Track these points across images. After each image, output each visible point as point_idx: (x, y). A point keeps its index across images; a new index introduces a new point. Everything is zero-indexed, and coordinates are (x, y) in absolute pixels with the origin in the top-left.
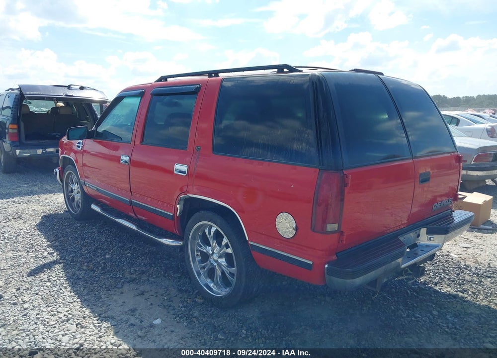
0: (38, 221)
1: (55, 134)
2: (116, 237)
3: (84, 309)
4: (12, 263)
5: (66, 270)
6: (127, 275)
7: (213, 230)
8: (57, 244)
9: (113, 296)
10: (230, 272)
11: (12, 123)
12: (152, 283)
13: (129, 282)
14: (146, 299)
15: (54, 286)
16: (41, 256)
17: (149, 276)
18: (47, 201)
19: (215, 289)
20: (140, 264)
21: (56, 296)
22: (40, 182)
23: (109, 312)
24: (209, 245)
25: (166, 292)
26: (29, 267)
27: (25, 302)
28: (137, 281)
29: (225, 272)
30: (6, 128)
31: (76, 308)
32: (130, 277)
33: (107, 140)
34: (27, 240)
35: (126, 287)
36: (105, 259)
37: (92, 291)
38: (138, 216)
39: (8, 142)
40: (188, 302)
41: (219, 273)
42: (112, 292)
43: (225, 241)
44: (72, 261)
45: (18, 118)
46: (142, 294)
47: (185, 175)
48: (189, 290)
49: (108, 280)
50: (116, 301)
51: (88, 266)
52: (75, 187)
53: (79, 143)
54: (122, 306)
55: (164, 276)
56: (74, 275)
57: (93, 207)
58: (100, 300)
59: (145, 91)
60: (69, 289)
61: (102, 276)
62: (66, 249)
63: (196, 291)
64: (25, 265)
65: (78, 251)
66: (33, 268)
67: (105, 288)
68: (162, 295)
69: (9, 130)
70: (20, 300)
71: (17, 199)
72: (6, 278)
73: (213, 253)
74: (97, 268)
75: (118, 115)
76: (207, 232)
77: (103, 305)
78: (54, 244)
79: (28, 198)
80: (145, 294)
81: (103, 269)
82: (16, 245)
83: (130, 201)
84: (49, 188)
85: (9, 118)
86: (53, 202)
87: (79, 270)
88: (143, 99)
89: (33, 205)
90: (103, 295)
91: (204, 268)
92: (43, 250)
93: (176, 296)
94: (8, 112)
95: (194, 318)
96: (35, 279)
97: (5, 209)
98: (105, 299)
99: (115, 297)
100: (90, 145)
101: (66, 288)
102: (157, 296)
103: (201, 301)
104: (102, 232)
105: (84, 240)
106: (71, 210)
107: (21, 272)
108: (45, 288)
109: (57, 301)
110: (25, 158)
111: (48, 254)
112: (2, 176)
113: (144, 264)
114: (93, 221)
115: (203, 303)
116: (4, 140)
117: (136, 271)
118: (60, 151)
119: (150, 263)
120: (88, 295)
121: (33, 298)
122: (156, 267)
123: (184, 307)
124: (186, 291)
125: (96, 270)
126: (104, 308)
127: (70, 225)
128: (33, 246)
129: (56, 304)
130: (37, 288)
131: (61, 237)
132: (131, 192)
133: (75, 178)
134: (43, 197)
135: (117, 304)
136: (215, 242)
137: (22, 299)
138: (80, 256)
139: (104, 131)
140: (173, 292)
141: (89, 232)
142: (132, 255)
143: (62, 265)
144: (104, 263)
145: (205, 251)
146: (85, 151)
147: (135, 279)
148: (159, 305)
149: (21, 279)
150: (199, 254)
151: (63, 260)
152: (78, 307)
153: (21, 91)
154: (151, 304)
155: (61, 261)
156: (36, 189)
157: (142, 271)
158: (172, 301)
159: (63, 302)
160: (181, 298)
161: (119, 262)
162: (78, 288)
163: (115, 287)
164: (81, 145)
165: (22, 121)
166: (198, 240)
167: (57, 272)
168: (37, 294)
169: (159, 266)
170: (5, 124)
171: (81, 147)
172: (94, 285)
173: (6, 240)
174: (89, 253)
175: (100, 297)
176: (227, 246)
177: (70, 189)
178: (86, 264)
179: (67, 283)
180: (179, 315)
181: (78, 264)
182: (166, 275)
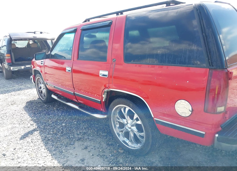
0: (24, 105)
1: (30, 58)
2: (67, 112)
3: (54, 160)
4: (11, 131)
5: (41, 135)
6: (76, 136)
7: (127, 109)
8: (35, 118)
9: (69, 150)
10: (140, 135)
11: (7, 53)
12: (90, 140)
13: (77, 140)
14: (89, 152)
15: (35, 145)
16: (27, 126)
17: (88, 136)
18: (28, 93)
19: (130, 144)
20: (82, 128)
21: (36, 152)
22: (25, 83)
23: (68, 162)
24: (125, 118)
25: (100, 146)
26: (20, 134)
27: (18, 158)
28: (82, 139)
29: (136, 134)
30: (5, 57)
31: (49, 160)
32: (78, 137)
33: (57, 59)
34: (19, 117)
35: (76, 144)
36: (62, 126)
37: (57, 147)
38: (79, 101)
39: (6, 63)
40: (114, 152)
41: (132, 135)
42: (69, 148)
43: (136, 116)
44: (44, 129)
45: (10, 51)
46: (86, 148)
47: (107, 77)
48: (113, 144)
49: (66, 140)
50: (71, 154)
51: (53, 131)
52: (42, 86)
53: (42, 62)
54: (75, 157)
55: (97, 135)
56: (46, 137)
57: (53, 96)
58: (63, 154)
59: (77, 28)
60: (44, 147)
61: (62, 138)
62: (40, 121)
63: (118, 145)
64: (18, 133)
65: (47, 122)
66: (22, 135)
67: (65, 145)
68: (98, 148)
69: (6, 57)
70: (16, 156)
71: (13, 93)
72: (8, 142)
73: (128, 123)
74: (59, 132)
75: (62, 44)
76: (122, 110)
77: (65, 157)
78: (33, 118)
79: (18, 92)
80: (88, 148)
81: (62, 132)
82: (13, 121)
83: (74, 93)
84: (29, 86)
85: (6, 51)
86: (31, 94)
87: (48, 134)
88: (76, 33)
89: (21, 96)
90: (63, 150)
91: (122, 131)
92: (28, 123)
93: (106, 148)
94: (5, 48)
95: (121, 164)
96: (24, 141)
97: (7, 99)
98: (65, 153)
99: (71, 151)
100: (48, 62)
101: (42, 146)
102: (95, 149)
103: (122, 151)
104: (59, 110)
105: (50, 115)
106: (41, 98)
107: (16, 137)
108: (30, 147)
109: (37, 156)
110: (16, 71)
111: (31, 125)
112: (6, 81)
113: (85, 128)
114: (53, 103)
115: (124, 152)
116: (4, 62)
117: (80, 133)
118: (32, 66)
119: (88, 127)
120: (55, 150)
121: (23, 155)
122: (92, 130)
123: (113, 156)
124: (112, 145)
125: (58, 134)
126: (65, 159)
127: (41, 106)
128: (22, 120)
129: (37, 158)
130: (25, 148)
131: (37, 114)
132: (74, 88)
133: (41, 81)
134: (26, 91)
135: (72, 156)
136: (129, 117)
137: (17, 156)
138: (48, 125)
139: (55, 54)
140: (104, 145)
141: (52, 110)
142: (77, 122)
143: (39, 131)
144: (62, 129)
145: (122, 122)
146: (45, 66)
147: (81, 138)
148: (97, 156)
149: (16, 142)
150: (118, 123)
151: (39, 128)
152: (50, 160)
153: (10, 36)
154: (93, 155)
155: (38, 129)
156: (22, 87)
157: (84, 132)
158: (105, 152)
159: (41, 156)
160: (109, 149)
161: (70, 128)
162: (49, 146)
163: (70, 144)
164: (43, 63)
165: (12, 52)
166: (116, 115)
167: (36, 137)
168: (25, 152)
169: (93, 129)
170: (4, 54)
171: (43, 64)
172: (58, 143)
173: (7, 118)
174: (53, 123)
175: (62, 152)
176: (137, 120)
177: (39, 87)
178: (52, 130)
179: (42, 143)
180: (111, 162)
181: (48, 130)
182: (98, 134)
